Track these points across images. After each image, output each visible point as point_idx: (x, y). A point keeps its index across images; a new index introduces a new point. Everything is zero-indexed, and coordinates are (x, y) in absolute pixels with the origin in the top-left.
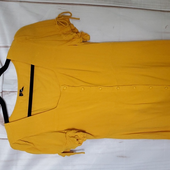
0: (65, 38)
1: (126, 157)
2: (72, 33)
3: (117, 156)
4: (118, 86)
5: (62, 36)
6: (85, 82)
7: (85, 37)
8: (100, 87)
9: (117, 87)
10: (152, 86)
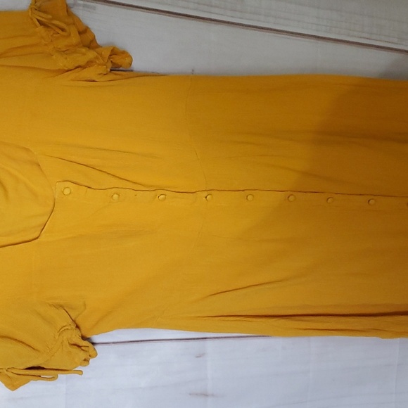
0: (62, 62)
1: (213, 395)
2: (84, 50)
3: (190, 394)
4: (210, 192)
5: (54, 57)
6: (121, 178)
7: (117, 60)
8: (163, 192)
9: (205, 194)
10: (294, 193)
